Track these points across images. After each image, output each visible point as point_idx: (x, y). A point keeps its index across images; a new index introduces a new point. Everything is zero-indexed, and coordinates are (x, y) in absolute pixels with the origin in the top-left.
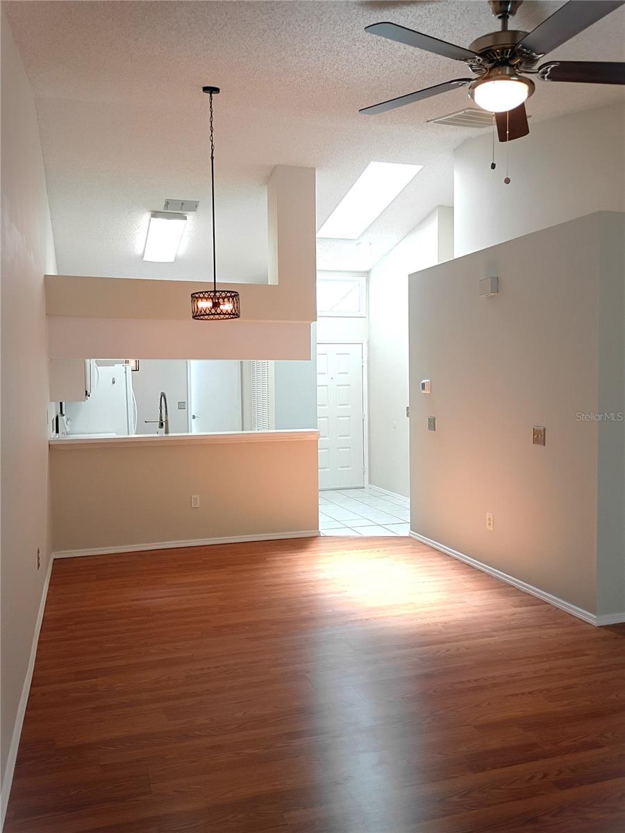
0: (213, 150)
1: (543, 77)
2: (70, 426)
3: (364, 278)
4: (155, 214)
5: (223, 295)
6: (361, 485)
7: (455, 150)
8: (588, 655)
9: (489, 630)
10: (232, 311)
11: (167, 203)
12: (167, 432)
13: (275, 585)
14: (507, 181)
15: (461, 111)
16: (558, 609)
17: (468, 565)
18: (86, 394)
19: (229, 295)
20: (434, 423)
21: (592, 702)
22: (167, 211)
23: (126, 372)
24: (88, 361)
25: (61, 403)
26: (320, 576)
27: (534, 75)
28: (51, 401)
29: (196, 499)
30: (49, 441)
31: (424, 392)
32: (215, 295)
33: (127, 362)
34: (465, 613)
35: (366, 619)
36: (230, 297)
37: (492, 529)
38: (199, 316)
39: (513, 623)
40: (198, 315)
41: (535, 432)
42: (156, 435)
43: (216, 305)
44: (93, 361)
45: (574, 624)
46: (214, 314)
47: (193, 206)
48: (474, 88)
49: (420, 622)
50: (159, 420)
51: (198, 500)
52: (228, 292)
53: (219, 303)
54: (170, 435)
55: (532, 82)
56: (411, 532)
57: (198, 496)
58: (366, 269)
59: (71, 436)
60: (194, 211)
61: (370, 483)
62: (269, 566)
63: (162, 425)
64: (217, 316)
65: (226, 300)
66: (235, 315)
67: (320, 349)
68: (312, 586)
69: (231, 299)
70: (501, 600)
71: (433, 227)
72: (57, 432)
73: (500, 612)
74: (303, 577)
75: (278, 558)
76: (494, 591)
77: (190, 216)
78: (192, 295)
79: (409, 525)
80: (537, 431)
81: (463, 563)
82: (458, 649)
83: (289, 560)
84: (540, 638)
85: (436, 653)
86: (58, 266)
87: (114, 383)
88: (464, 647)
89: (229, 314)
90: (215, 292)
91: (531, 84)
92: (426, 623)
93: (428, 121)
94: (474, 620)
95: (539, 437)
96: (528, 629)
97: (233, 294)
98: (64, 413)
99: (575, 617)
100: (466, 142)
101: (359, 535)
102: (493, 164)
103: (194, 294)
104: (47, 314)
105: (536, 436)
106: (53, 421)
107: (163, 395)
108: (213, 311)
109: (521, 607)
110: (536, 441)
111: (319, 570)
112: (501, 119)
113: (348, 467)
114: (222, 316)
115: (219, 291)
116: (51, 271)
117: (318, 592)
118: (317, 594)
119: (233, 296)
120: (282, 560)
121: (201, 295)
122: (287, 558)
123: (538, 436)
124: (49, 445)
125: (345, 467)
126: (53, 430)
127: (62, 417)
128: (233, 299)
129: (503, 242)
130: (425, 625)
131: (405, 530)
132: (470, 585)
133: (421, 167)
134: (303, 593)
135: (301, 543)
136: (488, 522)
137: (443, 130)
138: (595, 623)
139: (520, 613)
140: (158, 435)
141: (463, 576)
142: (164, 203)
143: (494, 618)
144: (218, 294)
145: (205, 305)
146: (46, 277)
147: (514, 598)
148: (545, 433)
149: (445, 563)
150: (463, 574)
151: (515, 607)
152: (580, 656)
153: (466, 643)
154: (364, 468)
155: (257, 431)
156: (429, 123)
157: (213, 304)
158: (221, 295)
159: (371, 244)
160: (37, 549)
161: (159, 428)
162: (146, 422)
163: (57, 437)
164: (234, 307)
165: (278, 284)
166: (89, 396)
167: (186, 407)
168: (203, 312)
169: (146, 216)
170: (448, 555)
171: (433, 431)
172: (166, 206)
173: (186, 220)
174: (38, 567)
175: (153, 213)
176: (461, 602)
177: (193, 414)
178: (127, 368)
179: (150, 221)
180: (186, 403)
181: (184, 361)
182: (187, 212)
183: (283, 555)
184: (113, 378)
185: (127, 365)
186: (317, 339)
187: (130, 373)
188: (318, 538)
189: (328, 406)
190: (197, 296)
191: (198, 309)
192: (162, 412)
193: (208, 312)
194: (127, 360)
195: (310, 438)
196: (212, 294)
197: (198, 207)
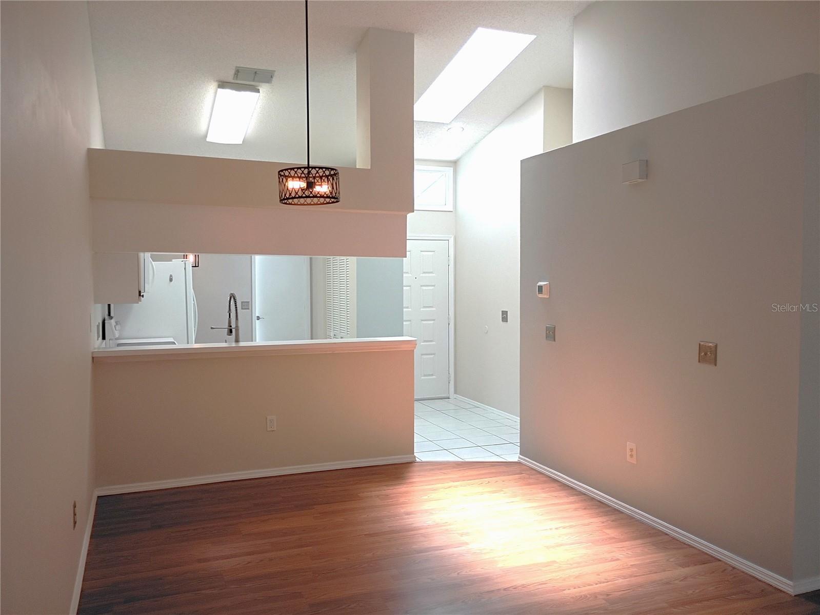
2: (118, 330)
3: (452, 169)
4: (223, 85)
6: (446, 395)
7: (576, 16)
10: (330, 194)
11: (237, 72)
12: (237, 341)
16: (734, 568)
17: (599, 501)
18: (140, 295)
19: (327, 173)
20: (554, 333)
22: (237, 82)
23: (185, 269)
24: (142, 254)
25: (109, 305)
28: (96, 302)
29: (272, 421)
30: (93, 352)
31: (540, 296)
32: (309, 173)
33: (185, 257)
36: (329, 175)
37: (635, 463)
38: (288, 199)
40: (286, 198)
41: (702, 349)
42: (223, 345)
43: (310, 185)
44: (148, 255)
46: (308, 197)
47: (266, 77)
50: (227, 326)
51: (275, 420)
52: (327, 169)
53: (315, 183)
54: (242, 344)
56: (521, 456)
57: (275, 417)
58: (453, 158)
60: (268, 83)
61: (456, 392)
62: (365, 504)
63: (231, 331)
64: (311, 200)
65: (324, 179)
66: (333, 198)
68: (424, 536)
72: (104, 338)
77: (264, 88)
78: (279, 172)
79: (519, 448)
80: (705, 347)
81: (593, 499)
86: (106, 138)
87: (171, 280)
89: (326, 197)
90: (309, 168)
95: (708, 355)
97: (332, 173)
98: (112, 314)
101: (460, 460)
103: (282, 171)
104: (92, 197)
105: (703, 354)
106: (98, 326)
107: (232, 296)
108: (307, 193)
109: (689, 566)
110: (702, 360)
111: (426, 511)
113: (432, 375)
114: (318, 200)
115: (315, 168)
116: (97, 143)
117: (433, 545)
118: (434, 550)
120: (378, 496)
121: (292, 173)
122: (384, 492)
123: (706, 354)
124: (93, 358)
125: (429, 375)
126: (98, 337)
127: (110, 321)
128: (332, 179)
129: (655, 117)
130: (581, 598)
131: (513, 455)
132: (612, 533)
133: (534, 37)
134: (414, 546)
136: (628, 453)
138: (792, 591)
139: (693, 576)
140: (226, 345)
141: (601, 519)
142: (233, 72)
143: (663, 584)
144: (313, 172)
145: (295, 185)
146: (91, 152)
147: (674, 552)
148: (716, 350)
149: (572, 499)
150: (597, 515)
151: (682, 567)
154: (449, 378)
157: (307, 185)
158: (317, 172)
159: (463, 129)
160: (73, 504)
161: (228, 335)
162: (212, 328)
163: (103, 345)
164: (333, 188)
165: (369, 168)
166: (143, 296)
167: (250, 308)
168: (293, 195)
169: (212, 86)
170: (572, 488)
171: (554, 342)
172: (236, 75)
173: (258, 94)
174: (75, 526)
175: (220, 83)
176: (613, 560)
177: (257, 315)
178: (185, 264)
179: (216, 93)
180: (250, 303)
181: (248, 256)
182: (261, 84)
183: (378, 489)
184: (171, 276)
185: (185, 260)
186: (407, 235)
187: (190, 269)
188: (414, 464)
189: (411, 308)
190: (287, 173)
191: (288, 189)
192: (231, 317)
193: (300, 194)
194: (185, 254)
195: (405, 347)
196: (306, 171)
197: (274, 79)
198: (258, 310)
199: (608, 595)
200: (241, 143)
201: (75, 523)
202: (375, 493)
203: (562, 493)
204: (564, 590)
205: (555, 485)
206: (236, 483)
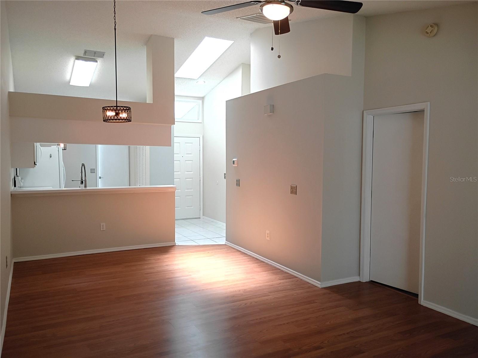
0: (115, 25)
1: (298, 4)
2: (23, 182)
3: (201, 101)
4: (78, 58)
5: (122, 108)
6: (198, 217)
7: (251, 34)
8: (316, 302)
9: (267, 292)
10: (127, 118)
11: (85, 52)
12: (85, 187)
13: (151, 273)
14: (279, 57)
15: (254, 14)
16: (302, 280)
17: (256, 258)
18: (35, 164)
19: (125, 108)
20: (239, 183)
21: (318, 326)
22: (85, 57)
23: (58, 151)
24: (35, 144)
25: (16, 169)
26: (176, 267)
27: (293, 2)
28: (12, 168)
29: (103, 226)
30: (11, 192)
31: (234, 165)
32: (117, 108)
34: (255, 284)
35: (202, 290)
37: (269, 239)
39: (280, 288)
40: (107, 120)
41: (292, 188)
42: (79, 188)
43: (117, 114)
44: (38, 144)
45: (309, 287)
46: (116, 119)
47: (101, 55)
48: (263, 6)
49: (232, 290)
50: (80, 179)
51: (105, 225)
52: (125, 107)
53: (119, 113)
54: (88, 188)
55: (292, 6)
56: (226, 242)
57: (104, 224)
58: (202, 96)
59: (24, 188)
60: (102, 58)
61: (203, 215)
62: (147, 262)
63: (82, 182)
64: (118, 121)
65: (123, 111)
66: (128, 120)
67: (176, 140)
68: (172, 273)
69: (126, 111)
70: (273, 277)
71: (239, 75)
72: (15, 186)
73: (272, 283)
74: (166, 268)
75: (152, 258)
76: (269, 272)
77: (100, 60)
78: (103, 108)
79: (225, 238)
80: (292, 187)
81: (254, 258)
82: (251, 303)
83: (159, 259)
84: (293, 295)
85: (240, 306)
87: (51, 157)
88: (254, 302)
89: (125, 120)
90: (117, 106)
91: (291, 7)
92: (235, 290)
93: (237, 18)
94: (259, 288)
95: (294, 190)
96: (287, 291)
97: (127, 108)
98: (18, 174)
99: (310, 284)
100: (257, 30)
101: (198, 244)
102: (272, 47)
103: (104, 107)
104: (10, 115)
106: (13, 179)
107: (83, 165)
108: (116, 118)
109: (283, 280)
110: (292, 192)
112: (276, 23)
113: (191, 206)
114: (121, 121)
115: (119, 107)
116: (12, 90)
117: (175, 276)
118: (175, 277)
119: (127, 109)
120: (154, 259)
121: (109, 108)
122: (159, 257)
123: (293, 190)
124: (11, 194)
125: (189, 207)
126: (13, 185)
127: (17, 177)
128: (127, 111)
130: (234, 291)
131: (223, 241)
133: (233, 42)
134: (167, 277)
135: (166, 249)
136: (267, 235)
137: (245, 23)
138: (320, 286)
139: (283, 283)
140: (80, 189)
141: (254, 265)
142: (83, 52)
143: (270, 286)
144: (118, 108)
145: (111, 114)
146: (9, 92)
147: (279, 275)
148: (296, 188)
149: (244, 258)
150: (253, 263)
151: (280, 280)
152: (313, 303)
153: (256, 300)
154: (200, 208)
155: (139, 187)
156: (238, 19)
157: (116, 114)
158: (120, 108)
159: (205, 82)
160: (6, 257)
161: (81, 184)
162: (72, 181)
163: (15, 189)
164: (128, 116)
165: (152, 103)
166: (36, 165)
167: (95, 172)
168: (109, 118)
169: (72, 58)
170: (246, 254)
171: (239, 187)
172: (85, 54)
173: (97, 63)
174: (7, 267)
175: (76, 57)
176: (253, 279)
177: (99, 176)
178: (59, 148)
179: (74, 62)
180: (95, 170)
181: (94, 145)
182: (98, 58)
183: (155, 256)
184: (51, 154)
185: (59, 146)
186: (174, 134)
187: (61, 151)
188: (175, 246)
189: (180, 172)
190: (106, 108)
191: (106, 116)
192: (83, 175)
193: (112, 118)
194: (59, 144)
195: (170, 190)
196: (115, 108)
197: (105, 56)
198: (100, 174)
199: (245, 290)
200: (88, 86)
201: (7, 266)
202: (153, 258)
203: (241, 256)
204: (228, 289)
205: (239, 253)
206: (84, 256)
